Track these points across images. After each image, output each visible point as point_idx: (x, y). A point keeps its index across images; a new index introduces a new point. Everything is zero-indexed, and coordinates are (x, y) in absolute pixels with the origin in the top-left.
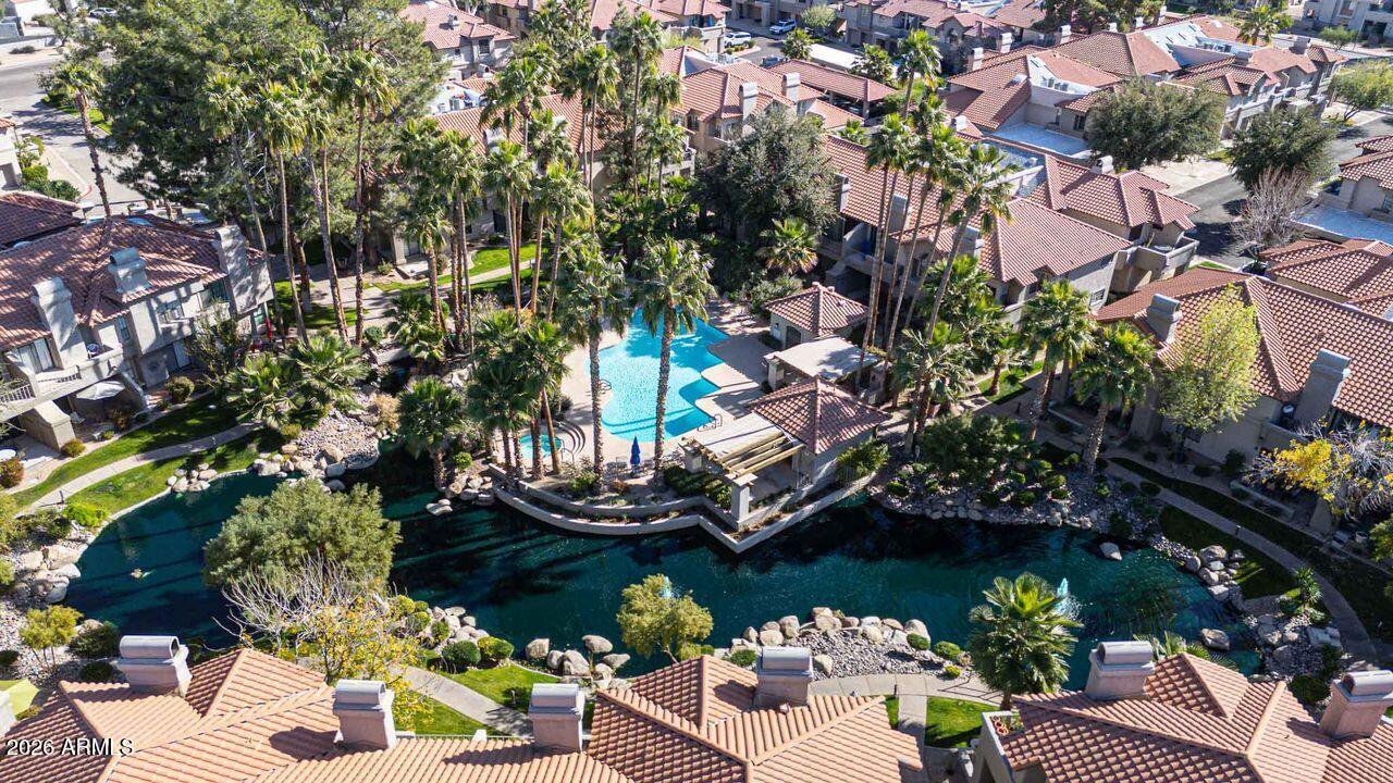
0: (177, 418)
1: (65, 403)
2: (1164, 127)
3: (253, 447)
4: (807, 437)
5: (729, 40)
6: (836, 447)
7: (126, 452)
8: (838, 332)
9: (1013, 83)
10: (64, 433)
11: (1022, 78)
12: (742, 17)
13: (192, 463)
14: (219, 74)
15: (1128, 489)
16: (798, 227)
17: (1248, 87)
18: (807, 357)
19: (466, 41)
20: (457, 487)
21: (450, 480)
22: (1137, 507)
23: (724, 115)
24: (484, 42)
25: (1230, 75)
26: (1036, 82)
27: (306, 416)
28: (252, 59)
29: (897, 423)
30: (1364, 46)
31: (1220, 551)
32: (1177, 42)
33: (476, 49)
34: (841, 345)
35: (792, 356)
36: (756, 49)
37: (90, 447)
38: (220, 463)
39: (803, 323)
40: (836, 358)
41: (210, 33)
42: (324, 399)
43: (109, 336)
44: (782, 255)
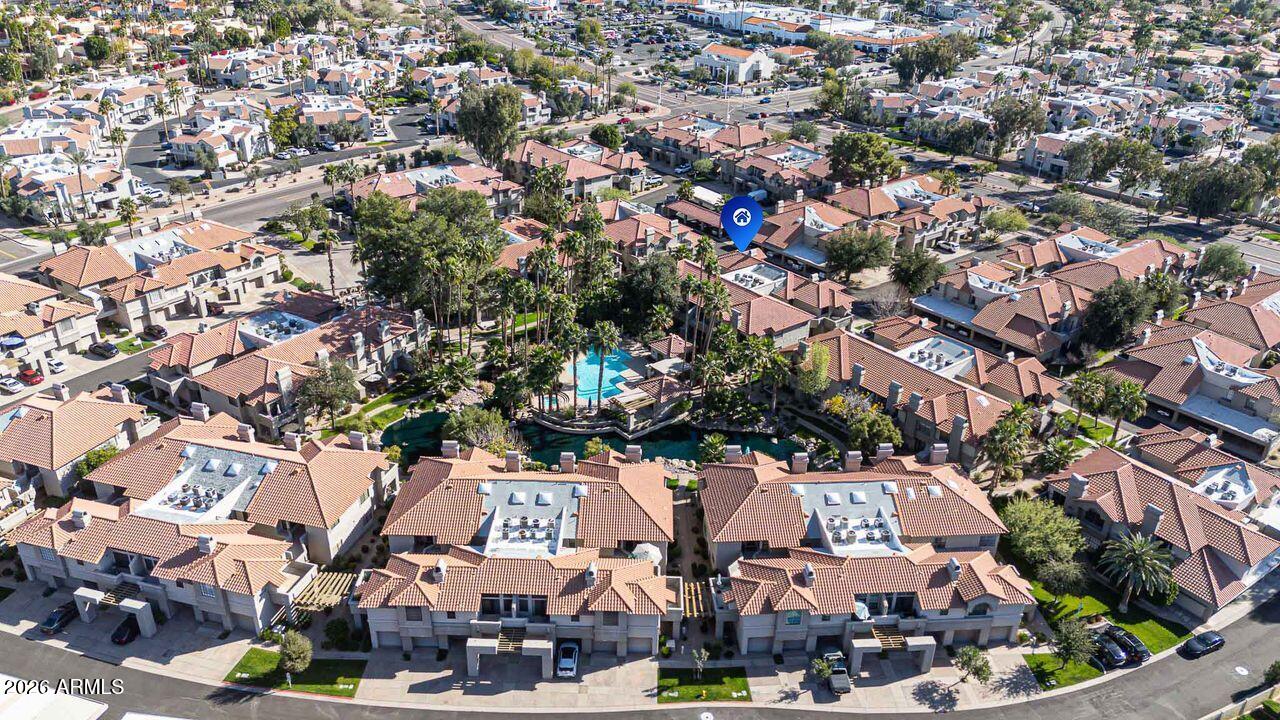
0: (403, 389)
1: (363, 382)
2: (859, 254)
3: (434, 401)
4: (658, 396)
5: (648, 181)
6: (670, 400)
7: (385, 402)
8: (680, 356)
9: (796, 222)
10: (363, 395)
11: (801, 219)
12: (658, 160)
13: (412, 407)
14: (427, 253)
15: (786, 418)
16: (664, 308)
17: (926, 224)
18: (663, 366)
19: (496, 192)
20: (519, 416)
21: (515, 414)
22: (787, 425)
23: (637, 244)
24: (505, 192)
25: (918, 218)
26: (807, 224)
27: (454, 389)
28: (436, 244)
29: (697, 392)
30: (1045, 182)
31: (813, 440)
32: (901, 194)
33: (501, 195)
34: (679, 360)
35: (658, 366)
36: (665, 185)
37: (371, 401)
38: (422, 406)
39: (665, 352)
40: (675, 366)
41: (420, 233)
42: (462, 381)
43: (375, 356)
44: (657, 321)
